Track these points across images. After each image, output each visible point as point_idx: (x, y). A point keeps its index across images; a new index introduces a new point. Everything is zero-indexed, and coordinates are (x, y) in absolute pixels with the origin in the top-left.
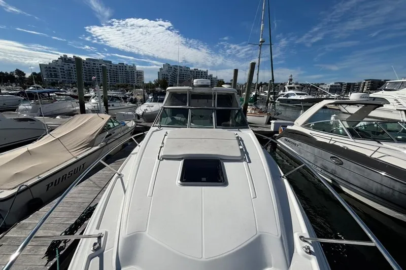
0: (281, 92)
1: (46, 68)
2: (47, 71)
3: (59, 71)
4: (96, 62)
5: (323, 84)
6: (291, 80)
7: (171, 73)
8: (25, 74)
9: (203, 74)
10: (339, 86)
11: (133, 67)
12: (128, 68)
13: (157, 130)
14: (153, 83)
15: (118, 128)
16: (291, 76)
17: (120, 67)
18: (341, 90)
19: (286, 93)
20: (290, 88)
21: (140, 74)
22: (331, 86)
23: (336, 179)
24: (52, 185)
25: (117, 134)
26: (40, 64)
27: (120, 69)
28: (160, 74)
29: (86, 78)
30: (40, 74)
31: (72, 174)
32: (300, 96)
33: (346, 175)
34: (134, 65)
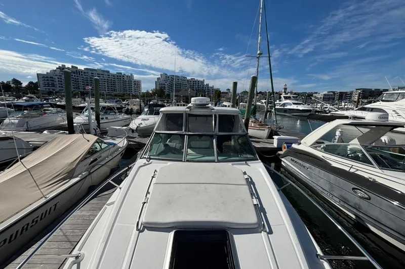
0: (278, 102)
1: (44, 77)
2: (44, 80)
3: (57, 80)
4: (94, 72)
5: (316, 93)
6: (285, 89)
7: (168, 82)
8: (22, 83)
9: (200, 83)
10: (332, 95)
11: (131, 77)
12: (125, 78)
13: (145, 165)
14: (151, 92)
15: (106, 151)
16: (286, 85)
17: (118, 76)
18: (334, 98)
19: (282, 102)
20: (286, 98)
21: (138, 84)
22: (324, 95)
23: (361, 215)
24: (4, 243)
25: (104, 159)
26: (37, 74)
27: (118, 79)
28: (158, 84)
29: (83, 87)
30: (37, 83)
31: (37, 221)
32: (296, 106)
33: (375, 213)
34: (131, 75)
